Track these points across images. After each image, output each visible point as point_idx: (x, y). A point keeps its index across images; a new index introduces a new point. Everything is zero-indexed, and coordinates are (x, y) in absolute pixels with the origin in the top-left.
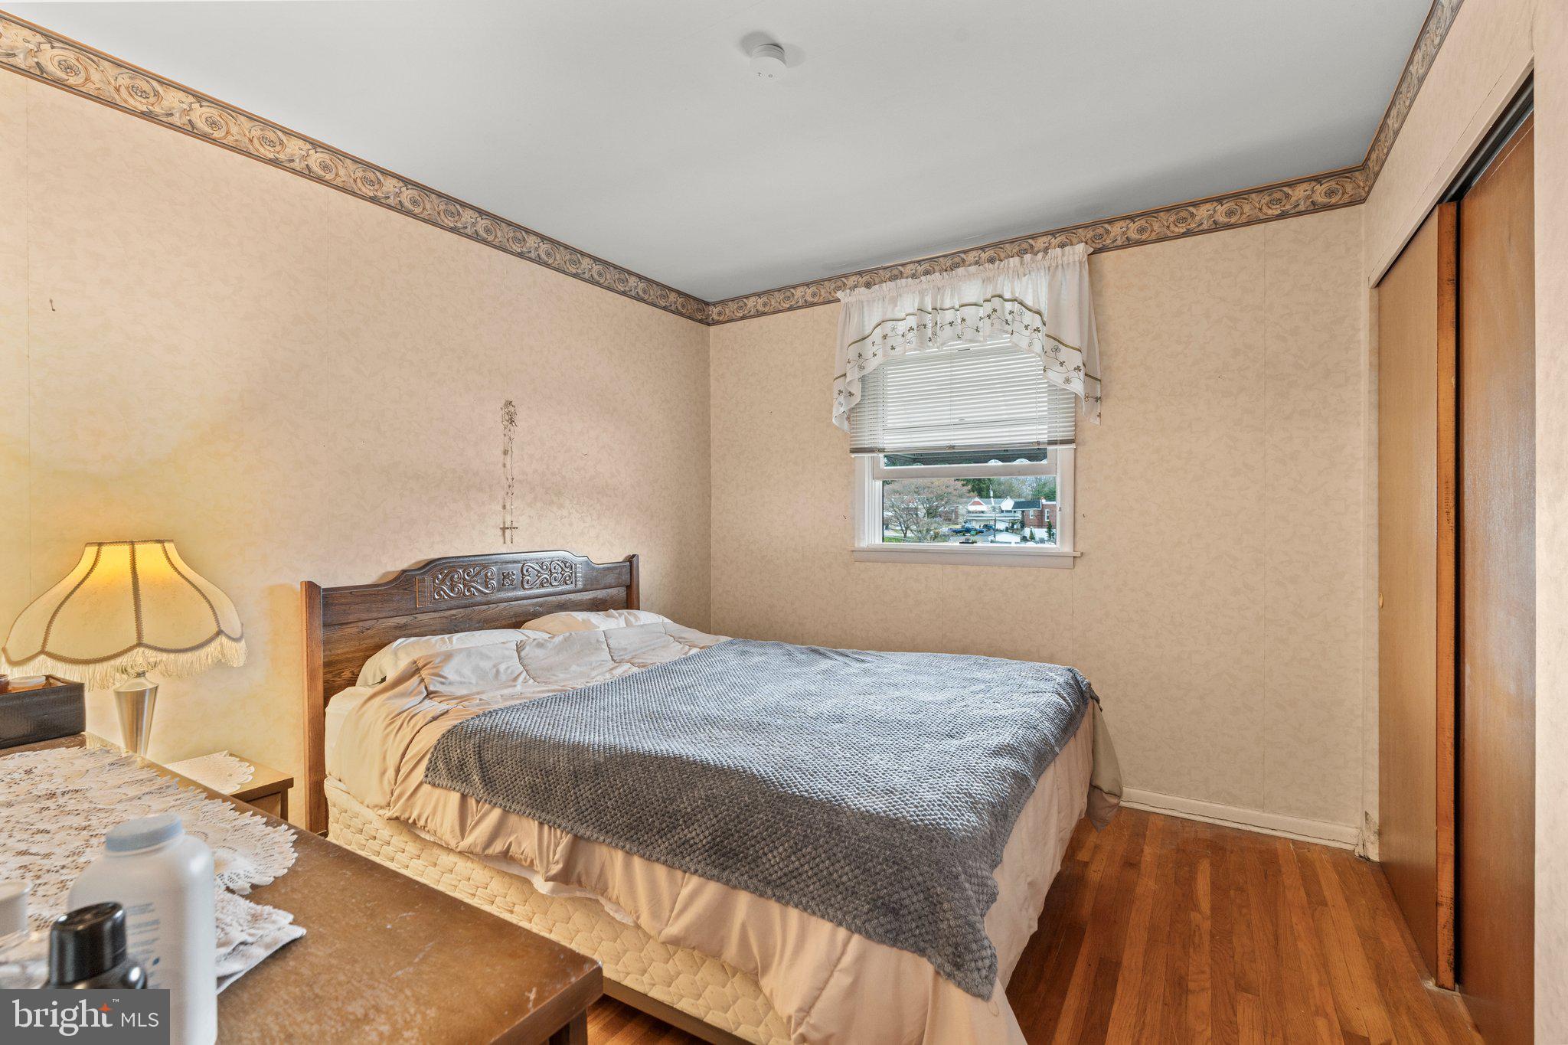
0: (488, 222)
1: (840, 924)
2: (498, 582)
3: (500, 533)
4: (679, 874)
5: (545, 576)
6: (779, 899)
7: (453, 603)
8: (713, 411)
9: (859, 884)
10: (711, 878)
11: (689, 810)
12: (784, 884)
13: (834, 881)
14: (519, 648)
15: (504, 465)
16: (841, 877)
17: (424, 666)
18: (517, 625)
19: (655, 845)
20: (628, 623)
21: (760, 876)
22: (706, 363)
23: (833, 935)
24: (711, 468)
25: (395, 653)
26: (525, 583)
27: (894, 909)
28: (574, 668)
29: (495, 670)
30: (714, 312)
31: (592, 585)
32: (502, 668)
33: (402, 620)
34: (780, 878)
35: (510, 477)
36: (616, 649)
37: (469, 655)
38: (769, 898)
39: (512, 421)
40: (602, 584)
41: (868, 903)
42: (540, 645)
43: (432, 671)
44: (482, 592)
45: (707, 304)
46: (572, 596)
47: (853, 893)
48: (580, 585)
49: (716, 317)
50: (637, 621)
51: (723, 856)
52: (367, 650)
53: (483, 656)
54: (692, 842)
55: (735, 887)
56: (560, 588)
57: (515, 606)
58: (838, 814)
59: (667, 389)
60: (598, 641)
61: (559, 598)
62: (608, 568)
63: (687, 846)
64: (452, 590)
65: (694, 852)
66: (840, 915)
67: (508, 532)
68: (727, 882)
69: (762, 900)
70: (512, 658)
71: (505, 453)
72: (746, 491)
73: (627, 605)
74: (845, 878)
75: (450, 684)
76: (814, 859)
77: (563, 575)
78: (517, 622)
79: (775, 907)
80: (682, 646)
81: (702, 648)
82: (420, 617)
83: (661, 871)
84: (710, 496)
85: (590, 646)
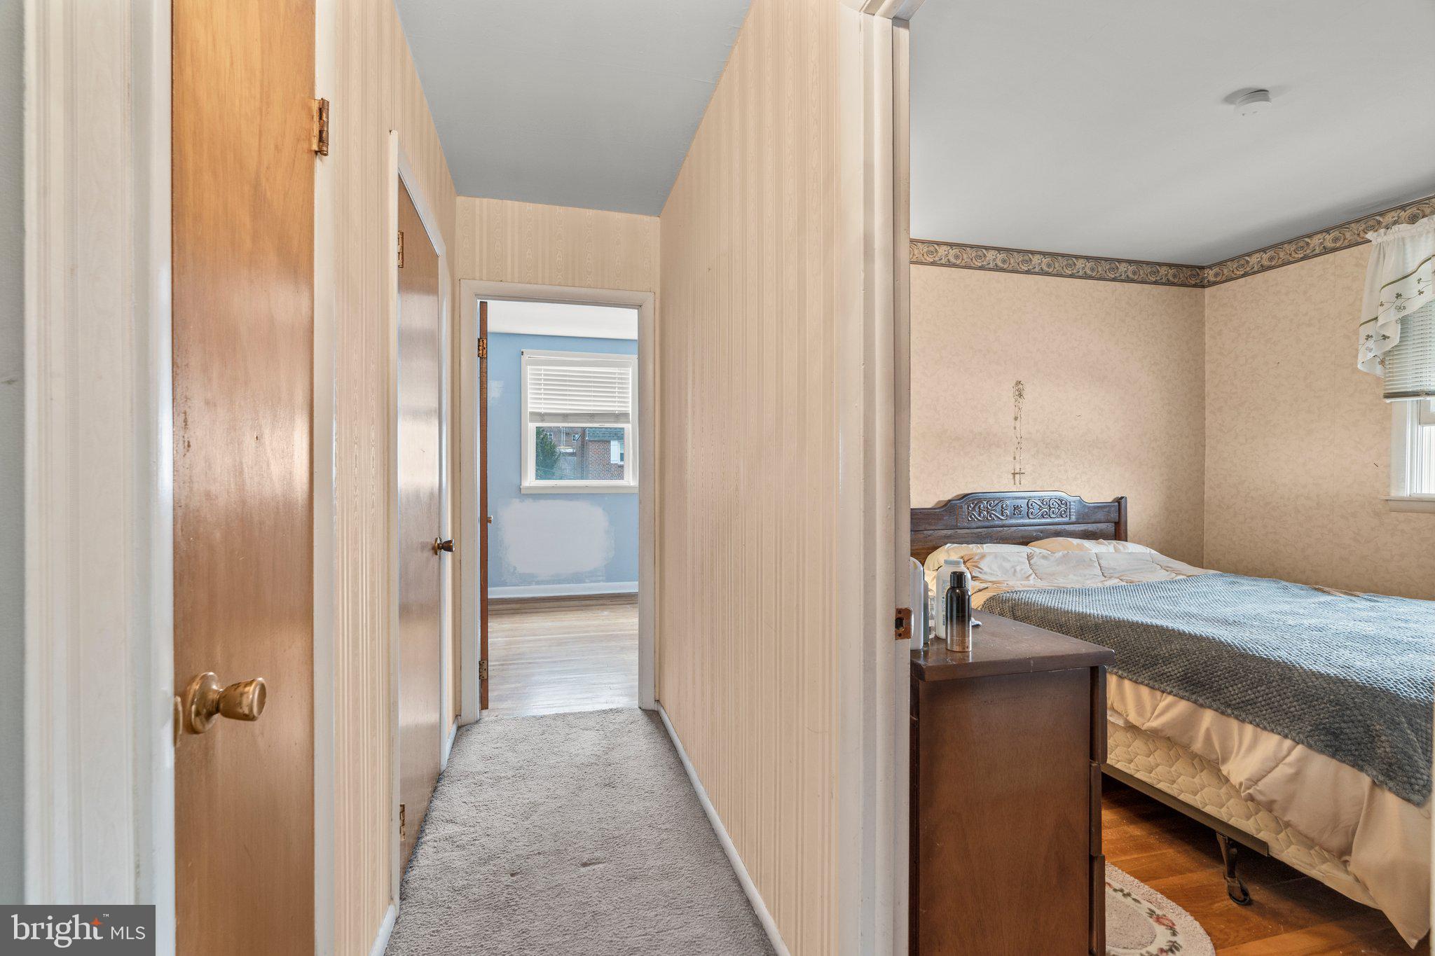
0: (1005, 255)
1: (1286, 737)
2: (1011, 513)
3: (1012, 477)
4: (1158, 694)
5: (1046, 510)
6: (1237, 718)
7: (980, 524)
8: (1208, 367)
9: (1305, 714)
10: (1182, 698)
11: (1167, 655)
12: (1241, 707)
13: (1284, 710)
14: (1029, 558)
15: (1015, 428)
16: (1289, 708)
17: (968, 561)
18: (1026, 544)
19: (1141, 673)
20: (1116, 550)
21: (1222, 701)
22: (1201, 323)
23: (1280, 745)
24: (1205, 419)
25: (948, 551)
26: (1030, 514)
27: (1334, 733)
28: (1071, 576)
29: (1013, 569)
30: (1210, 275)
31: (1084, 519)
32: (1018, 568)
33: (949, 532)
34: (1239, 703)
35: (1019, 436)
36: (1106, 568)
37: (996, 557)
38: (1229, 716)
39: (1020, 395)
40: (1093, 518)
41: (1311, 726)
42: (1044, 557)
43: (974, 564)
44: (999, 518)
45: (1202, 268)
46: (1067, 527)
47: (1299, 719)
48: (1073, 518)
49: (1212, 279)
50: (1125, 549)
51: (1193, 685)
52: (928, 549)
53: (1005, 559)
54: (1168, 674)
55: (1201, 706)
56: (1057, 520)
57: (1021, 530)
58: (1290, 670)
59: (1157, 353)
60: (1091, 560)
61: (1056, 527)
62: (1098, 507)
63: (1165, 676)
64: (980, 515)
65: (1170, 680)
66: (1286, 731)
67: (1017, 476)
68: (1195, 702)
69: (1224, 718)
70: (1024, 563)
71: (1016, 419)
72: (1246, 440)
73: (1116, 535)
74: (1293, 709)
75: (985, 573)
76: (1267, 694)
77: (1059, 510)
78: (1025, 541)
79: (1234, 724)
80: (1169, 573)
81: (1188, 576)
82: (959, 531)
83: (1145, 691)
84: (1204, 446)
85: (1083, 563)
